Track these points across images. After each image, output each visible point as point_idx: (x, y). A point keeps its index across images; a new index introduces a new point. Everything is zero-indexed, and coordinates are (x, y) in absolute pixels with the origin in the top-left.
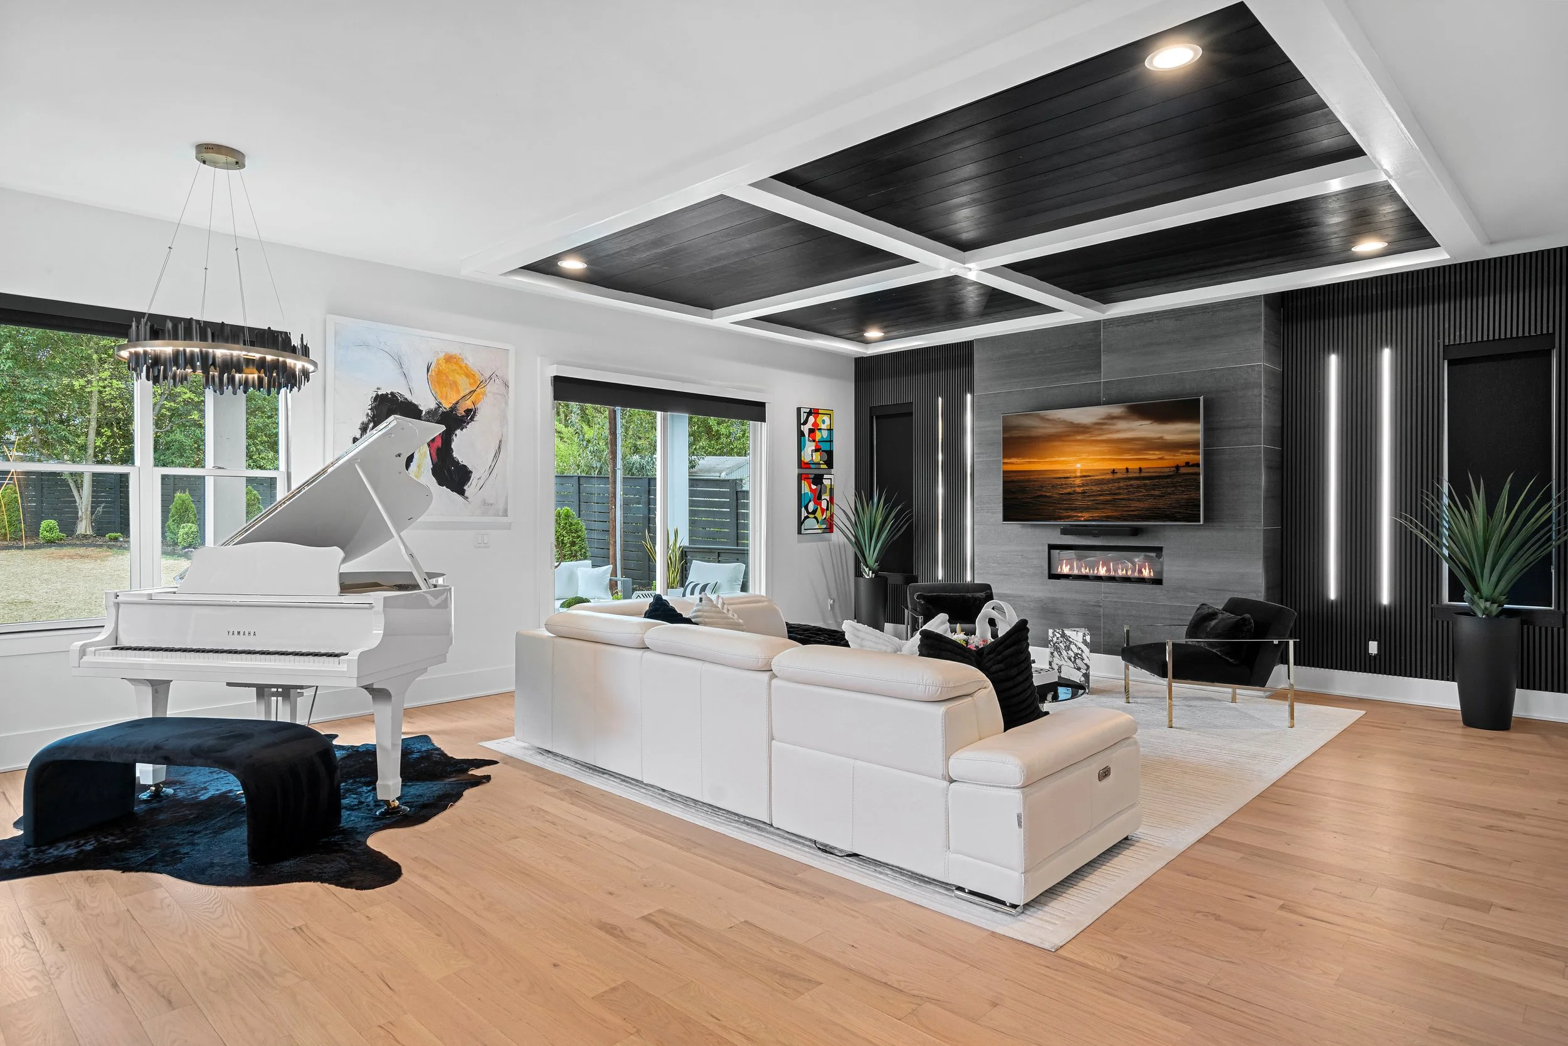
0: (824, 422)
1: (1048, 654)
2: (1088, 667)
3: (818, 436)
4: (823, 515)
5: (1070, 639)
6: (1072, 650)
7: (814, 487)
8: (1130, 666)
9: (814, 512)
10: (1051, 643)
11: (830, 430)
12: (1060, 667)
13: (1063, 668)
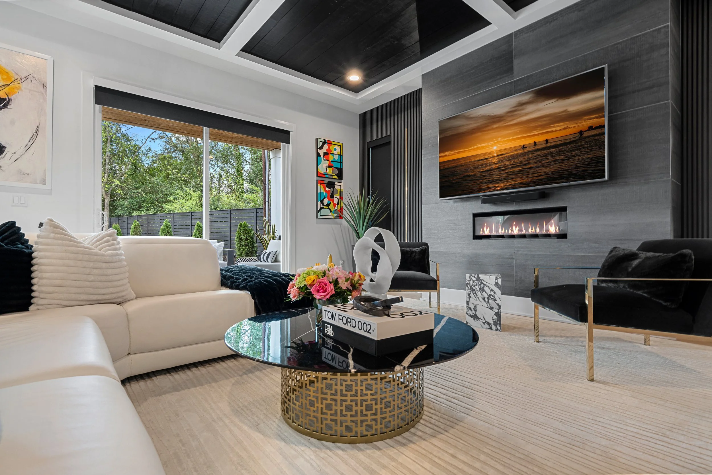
0: (335, 149)
1: (466, 295)
2: (500, 307)
3: (331, 158)
4: (335, 207)
5: (484, 282)
6: (485, 292)
7: (328, 189)
8: (539, 307)
9: (328, 205)
10: (468, 286)
11: (340, 155)
12: (476, 306)
13: (478, 307)
